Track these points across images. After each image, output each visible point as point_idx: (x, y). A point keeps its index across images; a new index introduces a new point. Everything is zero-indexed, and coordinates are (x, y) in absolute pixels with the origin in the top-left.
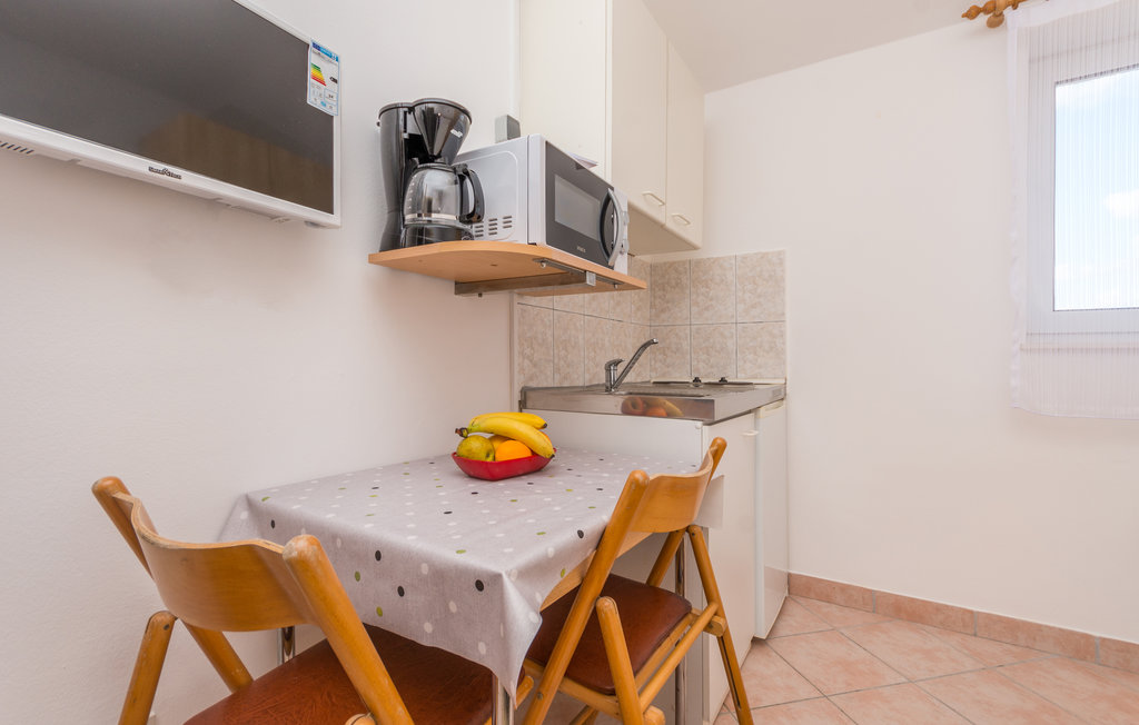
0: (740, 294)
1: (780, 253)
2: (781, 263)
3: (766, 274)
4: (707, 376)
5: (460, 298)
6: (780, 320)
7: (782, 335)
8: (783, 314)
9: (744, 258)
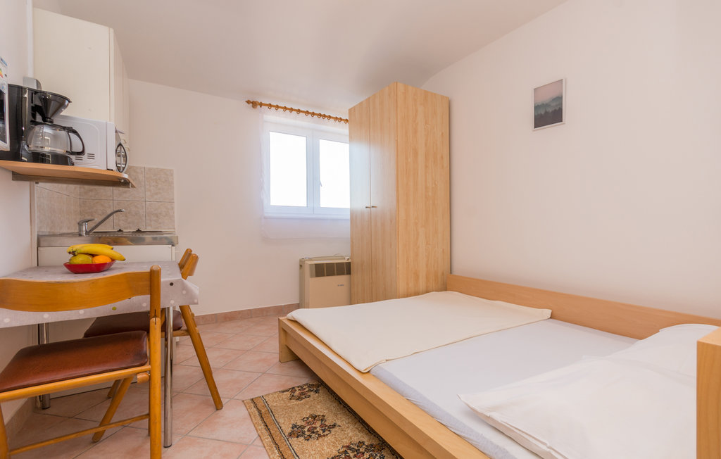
0: (147, 187)
1: (171, 170)
2: (172, 175)
3: (162, 179)
4: (125, 228)
5: (14, 182)
6: (172, 202)
7: (173, 208)
8: (173, 199)
9: (150, 169)
